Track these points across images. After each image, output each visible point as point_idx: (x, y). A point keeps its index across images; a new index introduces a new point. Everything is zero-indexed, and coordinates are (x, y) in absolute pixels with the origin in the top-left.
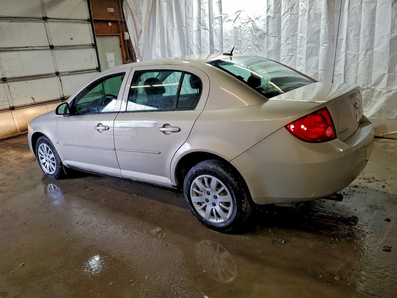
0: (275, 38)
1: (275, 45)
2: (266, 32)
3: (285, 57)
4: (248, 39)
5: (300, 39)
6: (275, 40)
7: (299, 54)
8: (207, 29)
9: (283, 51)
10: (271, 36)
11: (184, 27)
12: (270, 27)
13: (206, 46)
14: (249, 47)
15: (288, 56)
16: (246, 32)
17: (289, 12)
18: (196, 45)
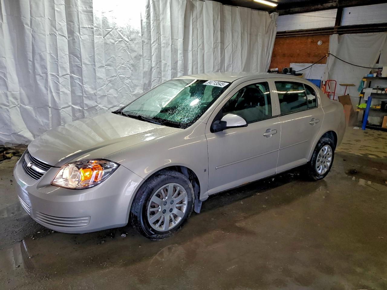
0: (149, 61)
1: (149, 67)
2: (142, 54)
3: (156, 79)
4: (122, 57)
5: (164, 65)
6: (149, 62)
7: (164, 77)
8: (64, 36)
9: (153, 73)
10: (146, 58)
11: (27, 25)
12: (144, 51)
13: (65, 57)
14: (123, 65)
15: (158, 77)
16: (119, 50)
17: (157, 42)
18: (48, 52)
